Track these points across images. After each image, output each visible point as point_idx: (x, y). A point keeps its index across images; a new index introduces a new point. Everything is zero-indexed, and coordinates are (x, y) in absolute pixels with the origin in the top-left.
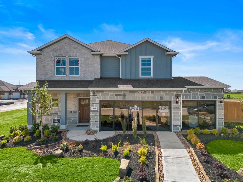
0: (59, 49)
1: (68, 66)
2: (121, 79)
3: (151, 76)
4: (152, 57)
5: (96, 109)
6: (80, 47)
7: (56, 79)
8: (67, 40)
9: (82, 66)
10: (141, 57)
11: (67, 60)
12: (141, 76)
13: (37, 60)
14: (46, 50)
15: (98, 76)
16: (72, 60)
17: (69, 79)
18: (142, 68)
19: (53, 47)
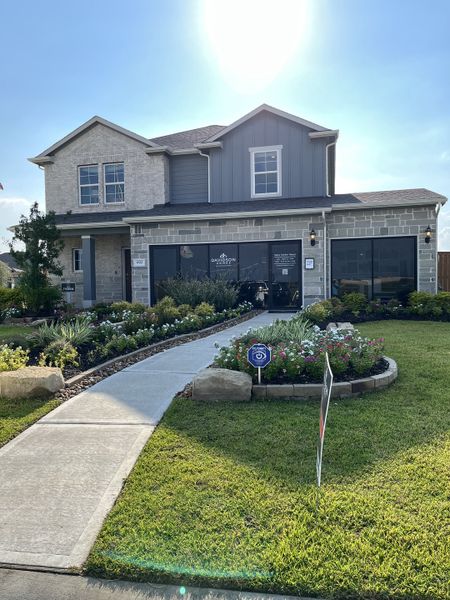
0: (86, 150)
1: (102, 183)
2: (210, 204)
3: (278, 193)
4: (278, 149)
5: (143, 265)
6: (123, 140)
7: (81, 211)
8: (99, 128)
9: (129, 183)
10: (253, 151)
11: (101, 171)
12: (254, 195)
13: (46, 176)
14: (61, 154)
15: (162, 201)
16: (110, 170)
17: (105, 211)
18: (256, 176)
19: (73, 146)
